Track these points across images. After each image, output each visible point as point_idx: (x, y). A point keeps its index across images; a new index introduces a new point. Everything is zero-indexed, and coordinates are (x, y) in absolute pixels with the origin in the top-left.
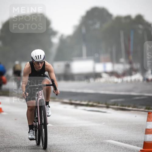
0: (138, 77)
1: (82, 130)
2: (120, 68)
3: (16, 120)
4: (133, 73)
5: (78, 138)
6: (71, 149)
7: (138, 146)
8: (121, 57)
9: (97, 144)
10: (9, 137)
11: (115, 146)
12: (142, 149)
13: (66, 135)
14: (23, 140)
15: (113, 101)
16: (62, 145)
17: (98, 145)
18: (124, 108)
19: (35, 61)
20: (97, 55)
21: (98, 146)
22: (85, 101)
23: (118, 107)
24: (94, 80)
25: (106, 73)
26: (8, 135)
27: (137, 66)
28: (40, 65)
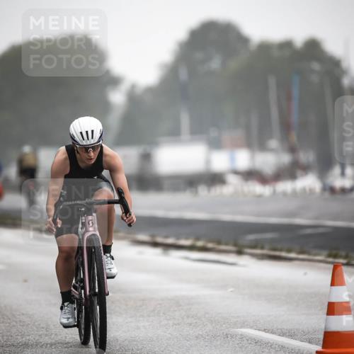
0: (309, 182)
1: (180, 306)
2: (268, 161)
3: (25, 281)
4: (299, 172)
5: (171, 322)
6: (156, 350)
7: (310, 342)
8: (271, 137)
9: (215, 337)
10: (9, 321)
11: (257, 342)
12: (319, 348)
13: (143, 316)
14: (43, 328)
15: (251, 237)
16: (134, 341)
17: (217, 340)
18: (277, 253)
19: (79, 144)
20: (213, 133)
21: (219, 343)
22: (187, 238)
23: (265, 252)
24: (209, 190)
25: (236, 172)
26: (7, 316)
27: (307, 156)
28: (92, 154)
